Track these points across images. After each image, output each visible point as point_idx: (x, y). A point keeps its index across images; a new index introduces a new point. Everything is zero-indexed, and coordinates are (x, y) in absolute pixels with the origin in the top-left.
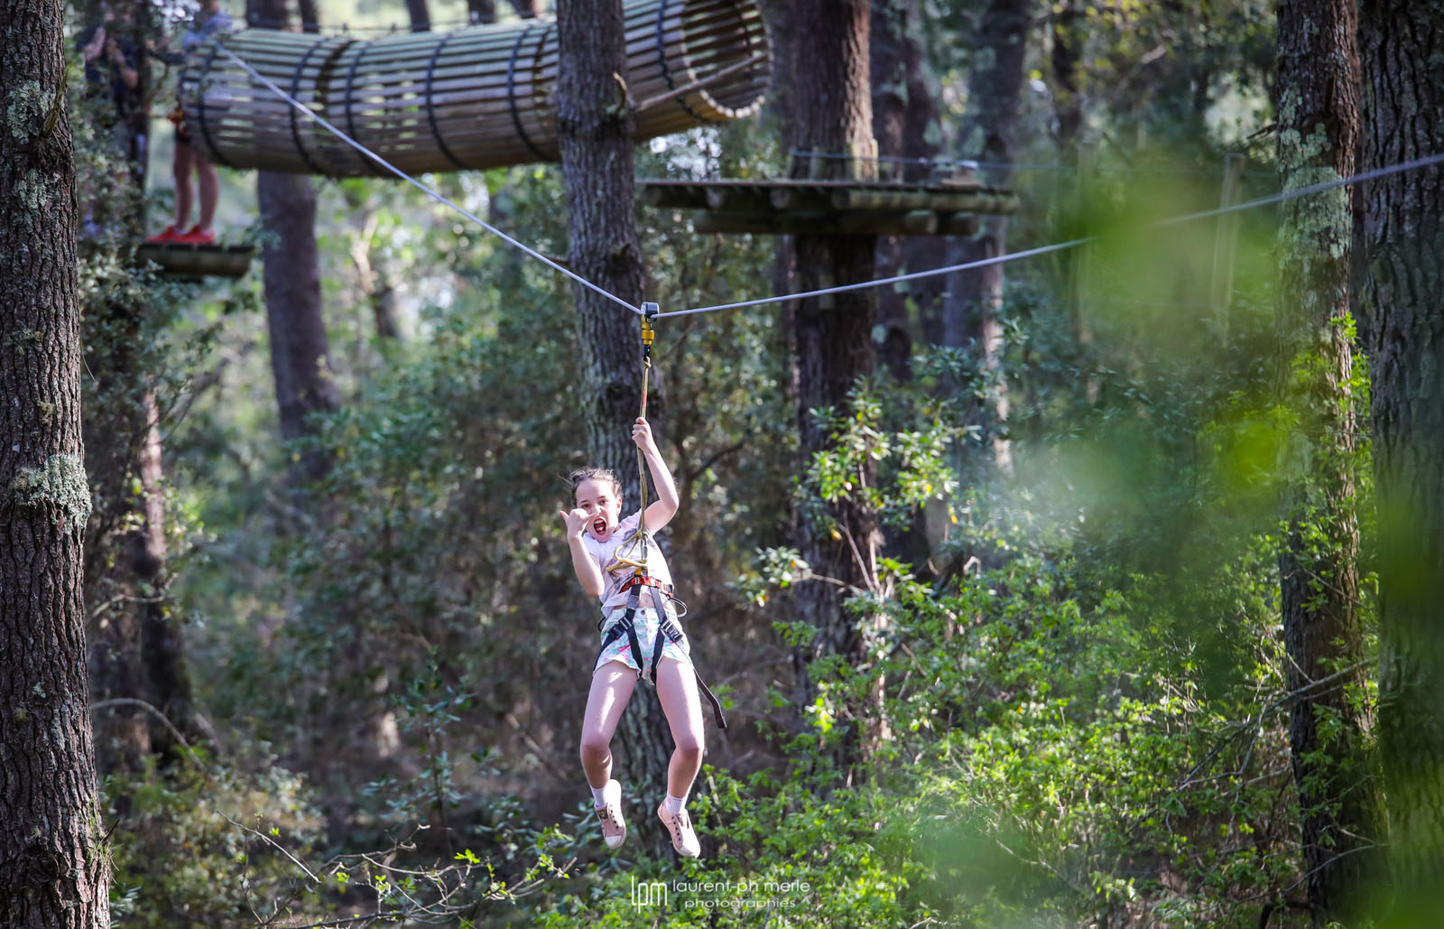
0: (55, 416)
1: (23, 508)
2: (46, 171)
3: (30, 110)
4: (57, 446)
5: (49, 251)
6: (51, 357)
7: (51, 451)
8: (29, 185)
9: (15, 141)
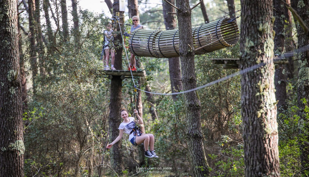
0: (17, 133)
1: (11, 151)
2: (15, 87)
3: (12, 75)
4: (17, 139)
5: (15, 102)
6: (16, 122)
7: (16, 140)
8: (12, 89)
9: (9, 81)
